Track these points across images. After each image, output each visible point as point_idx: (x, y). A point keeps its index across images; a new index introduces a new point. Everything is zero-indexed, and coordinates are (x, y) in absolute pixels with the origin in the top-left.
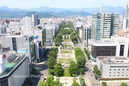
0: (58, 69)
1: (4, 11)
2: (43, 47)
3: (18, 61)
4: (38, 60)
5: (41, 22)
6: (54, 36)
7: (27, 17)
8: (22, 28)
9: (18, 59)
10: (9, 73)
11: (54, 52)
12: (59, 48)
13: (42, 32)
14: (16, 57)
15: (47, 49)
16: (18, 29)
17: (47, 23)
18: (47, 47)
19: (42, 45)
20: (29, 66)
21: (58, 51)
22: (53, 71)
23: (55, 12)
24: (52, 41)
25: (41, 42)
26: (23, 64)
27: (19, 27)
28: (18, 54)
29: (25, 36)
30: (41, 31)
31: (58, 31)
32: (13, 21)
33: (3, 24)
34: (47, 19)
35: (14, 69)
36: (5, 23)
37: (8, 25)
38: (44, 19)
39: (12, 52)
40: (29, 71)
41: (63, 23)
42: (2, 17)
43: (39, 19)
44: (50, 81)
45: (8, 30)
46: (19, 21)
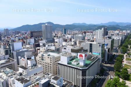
0: (124, 73)
1: (84, 26)
2: (111, 53)
3: (93, 60)
4: (106, 62)
5: (109, 34)
6: (120, 45)
7: (99, 30)
8: (94, 37)
9: (93, 59)
10: (87, 67)
11: (120, 58)
12: (125, 55)
13: (112, 41)
14: (92, 57)
15: (113, 54)
16: (92, 38)
17: (113, 35)
18: (114, 53)
19: (110, 51)
20: (99, 65)
21: (124, 58)
22: (119, 73)
23: (121, 25)
24: (118, 49)
25: (109, 48)
26: (96, 63)
27: (92, 36)
28: (93, 55)
29: (99, 43)
30: (110, 40)
31: (124, 41)
32: (89, 32)
33: (82, 34)
34: (114, 31)
35: (90, 65)
36: (83, 34)
37: (85, 35)
38: (111, 31)
39: (89, 53)
40: (99, 68)
41: (128, 35)
42: (81, 30)
43: (107, 31)
44: (117, 81)
45: (86, 38)
46: (92, 32)
